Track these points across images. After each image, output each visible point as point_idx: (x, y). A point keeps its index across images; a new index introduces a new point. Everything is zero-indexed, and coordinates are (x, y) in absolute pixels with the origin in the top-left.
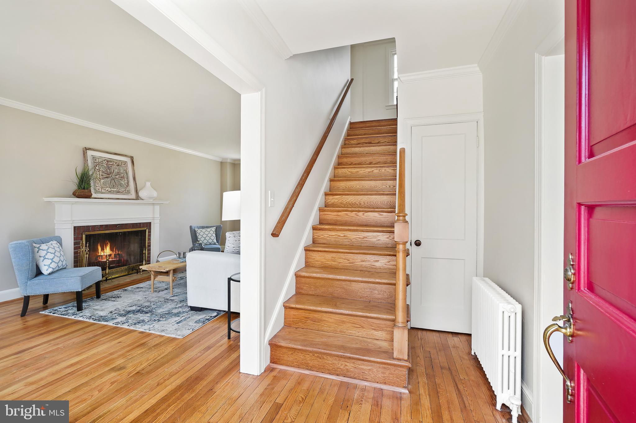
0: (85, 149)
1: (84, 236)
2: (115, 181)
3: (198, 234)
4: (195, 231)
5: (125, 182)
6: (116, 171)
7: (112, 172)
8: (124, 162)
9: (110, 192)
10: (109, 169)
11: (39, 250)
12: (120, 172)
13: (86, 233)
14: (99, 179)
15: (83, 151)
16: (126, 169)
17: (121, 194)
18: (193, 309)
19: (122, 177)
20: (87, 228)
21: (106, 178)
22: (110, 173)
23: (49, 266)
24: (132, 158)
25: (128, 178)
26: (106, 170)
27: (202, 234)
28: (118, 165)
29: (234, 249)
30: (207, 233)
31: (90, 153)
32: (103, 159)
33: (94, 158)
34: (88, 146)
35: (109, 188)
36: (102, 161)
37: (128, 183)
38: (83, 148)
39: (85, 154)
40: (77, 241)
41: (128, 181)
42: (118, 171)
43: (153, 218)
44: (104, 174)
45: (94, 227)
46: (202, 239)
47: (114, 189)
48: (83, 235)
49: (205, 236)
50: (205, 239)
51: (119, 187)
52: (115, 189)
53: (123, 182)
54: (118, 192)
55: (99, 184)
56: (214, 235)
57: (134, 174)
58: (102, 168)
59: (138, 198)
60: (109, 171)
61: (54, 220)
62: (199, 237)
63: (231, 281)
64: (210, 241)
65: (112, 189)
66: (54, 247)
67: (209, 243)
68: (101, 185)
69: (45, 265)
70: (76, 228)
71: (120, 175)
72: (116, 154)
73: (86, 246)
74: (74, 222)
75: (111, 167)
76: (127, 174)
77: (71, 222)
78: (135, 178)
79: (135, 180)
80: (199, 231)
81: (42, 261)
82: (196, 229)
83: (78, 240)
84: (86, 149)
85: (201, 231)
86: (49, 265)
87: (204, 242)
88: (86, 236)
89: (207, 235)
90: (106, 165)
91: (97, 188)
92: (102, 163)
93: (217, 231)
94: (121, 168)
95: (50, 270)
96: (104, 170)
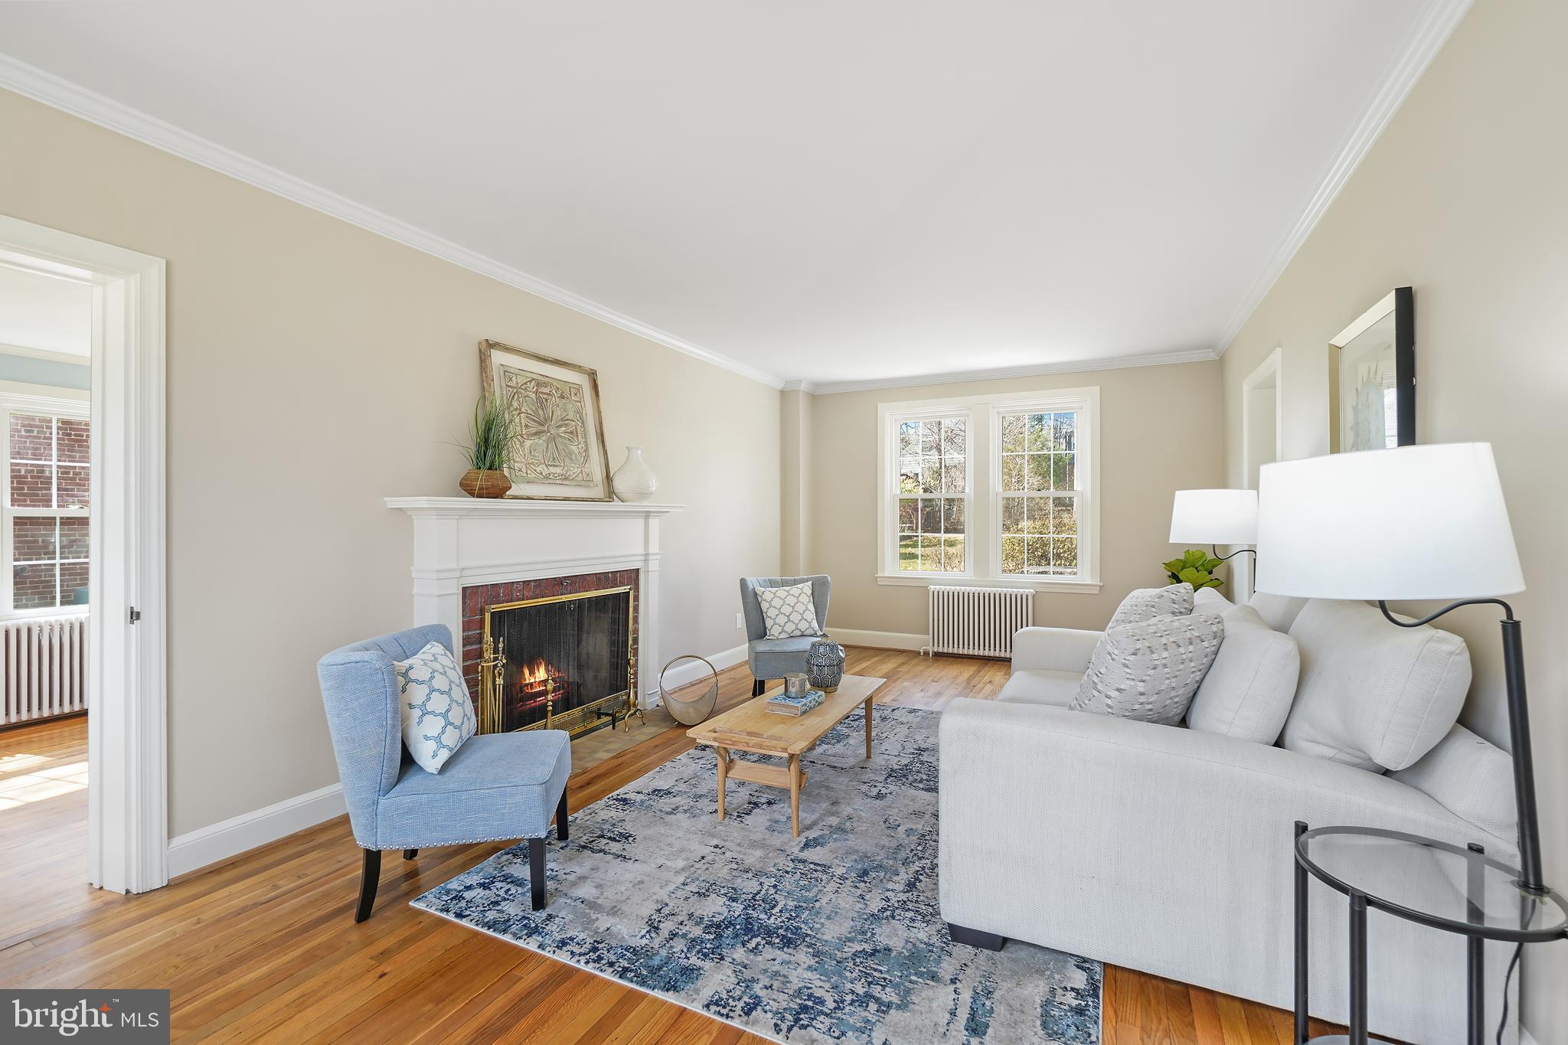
0: (484, 344)
1: (488, 616)
2: (556, 447)
3: (764, 606)
4: (756, 594)
5: (580, 446)
6: (559, 413)
7: (549, 417)
8: (575, 386)
9: (546, 477)
10: (543, 409)
11: (407, 683)
12: (567, 418)
13: (492, 606)
14: (519, 437)
15: (480, 350)
16: (580, 408)
17: (573, 483)
18: (958, 934)
19: (572, 433)
20: (493, 592)
21: (536, 434)
22: (545, 419)
23: (438, 739)
24: (593, 376)
25: (585, 437)
26: (534, 409)
27: (777, 603)
28: (562, 397)
29: (1142, 699)
30: (791, 600)
31: (498, 358)
32: (527, 377)
33: (507, 373)
34: (494, 338)
35: (544, 466)
36: (526, 383)
37: (586, 450)
38: (479, 343)
39: (483, 360)
40: (470, 633)
41: (586, 445)
42: (564, 414)
43: (645, 554)
44: (531, 424)
45: (509, 590)
46: (782, 620)
47: (555, 469)
48: (486, 614)
49: (786, 610)
50: (789, 620)
51: (567, 461)
52: (558, 470)
53: (574, 448)
54: (566, 479)
55: (521, 453)
56: (811, 607)
57: (601, 423)
58: (525, 404)
59: (611, 494)
60: (541, 412)
61: (412, 568)
62: (772, 613)
63: (1371, 910)
64: (803, 626)
65: (552, 470)
66: (443, 667)
67: (799, 633)
68: (524, 458)
69: (426, 738)
70: (468, 591)
71: (566, 425)
72: (556, 362)
73: (496, 651)
74: (465, 573)
75: (546, 400)
76: (583, 423)
77: (458, 574)
78: (602, 435)
79: (603, 442)
80: (768, 596)
81: (419, 723)
82: (759, 590)
83: (471, 631)
84: (488, 346)
85: (775, 594)
86: (439, 736)
87: (786, 629)
88: (493, 614)
89: (793, 607)
90: (534, 395)
91: (516, 464)
92: (525, 389)
93: (816, 594)
94: (569, 406)
95: (444, 755)
96: (530, 412)
